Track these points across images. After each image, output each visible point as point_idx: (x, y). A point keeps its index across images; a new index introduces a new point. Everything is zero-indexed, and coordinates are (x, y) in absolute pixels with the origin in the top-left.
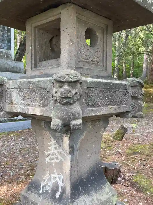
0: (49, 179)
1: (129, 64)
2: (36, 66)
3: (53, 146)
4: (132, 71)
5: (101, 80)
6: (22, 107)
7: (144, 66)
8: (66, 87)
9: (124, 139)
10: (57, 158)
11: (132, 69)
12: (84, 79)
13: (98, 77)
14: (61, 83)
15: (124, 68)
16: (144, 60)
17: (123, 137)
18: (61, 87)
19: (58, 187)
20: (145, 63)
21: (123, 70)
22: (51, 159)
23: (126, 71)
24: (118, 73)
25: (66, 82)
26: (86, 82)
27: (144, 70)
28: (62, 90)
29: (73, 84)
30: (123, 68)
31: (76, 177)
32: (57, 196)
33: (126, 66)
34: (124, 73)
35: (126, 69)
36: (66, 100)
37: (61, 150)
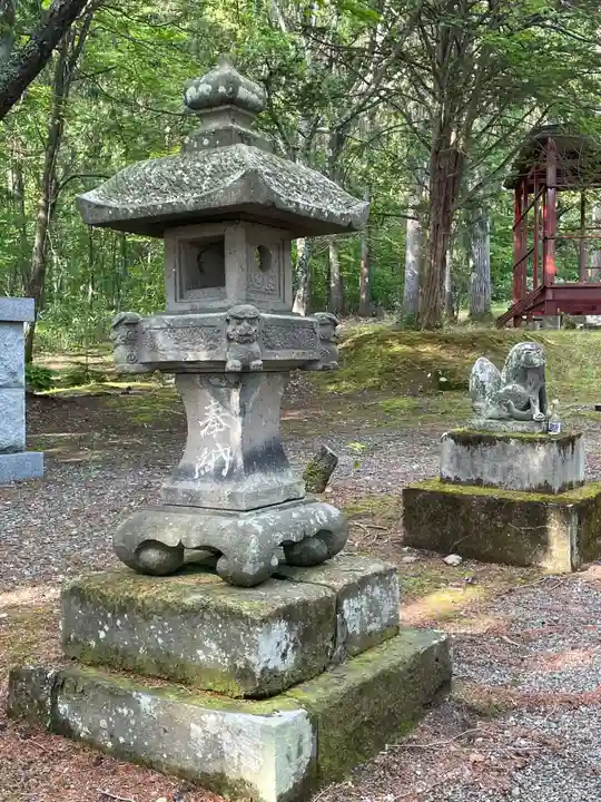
0: (210, 457)
1: (352, 251)
2: (182, 297)
3: (213, 410)
4: (367, 280)
5: (279, 316)
6: (175, 352)
7: (410, 258)
8: (245, 323)
9: (328, 490)
10: (221, 426)
11: (365, 270)
12: (263, 315)
13: (274, 312)
14: (239, 320)
15: (335, 265)
16: (409, 237)
17: (325, 484)
18: (239, 324)
19: (224, 463)
20: (412, 249)
21: (329, 274)
22: (211, 430)
23: (341, 278)
24: (311, 285)
25: (245, 318)
26: (264, 318)
27: (408, 274)
28: (241, 327)
29: (252, 320)
30: (329, 265)
31: (248, 449)
32: (224, 473)
33: (339, 259)
34: (333, 285)
35: (341, 269)
36: (246, 339)
37: (227, 414)
